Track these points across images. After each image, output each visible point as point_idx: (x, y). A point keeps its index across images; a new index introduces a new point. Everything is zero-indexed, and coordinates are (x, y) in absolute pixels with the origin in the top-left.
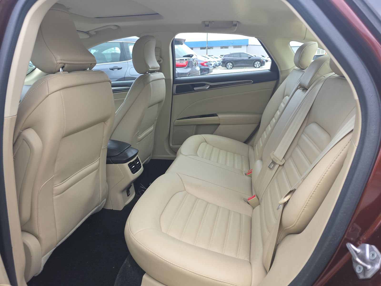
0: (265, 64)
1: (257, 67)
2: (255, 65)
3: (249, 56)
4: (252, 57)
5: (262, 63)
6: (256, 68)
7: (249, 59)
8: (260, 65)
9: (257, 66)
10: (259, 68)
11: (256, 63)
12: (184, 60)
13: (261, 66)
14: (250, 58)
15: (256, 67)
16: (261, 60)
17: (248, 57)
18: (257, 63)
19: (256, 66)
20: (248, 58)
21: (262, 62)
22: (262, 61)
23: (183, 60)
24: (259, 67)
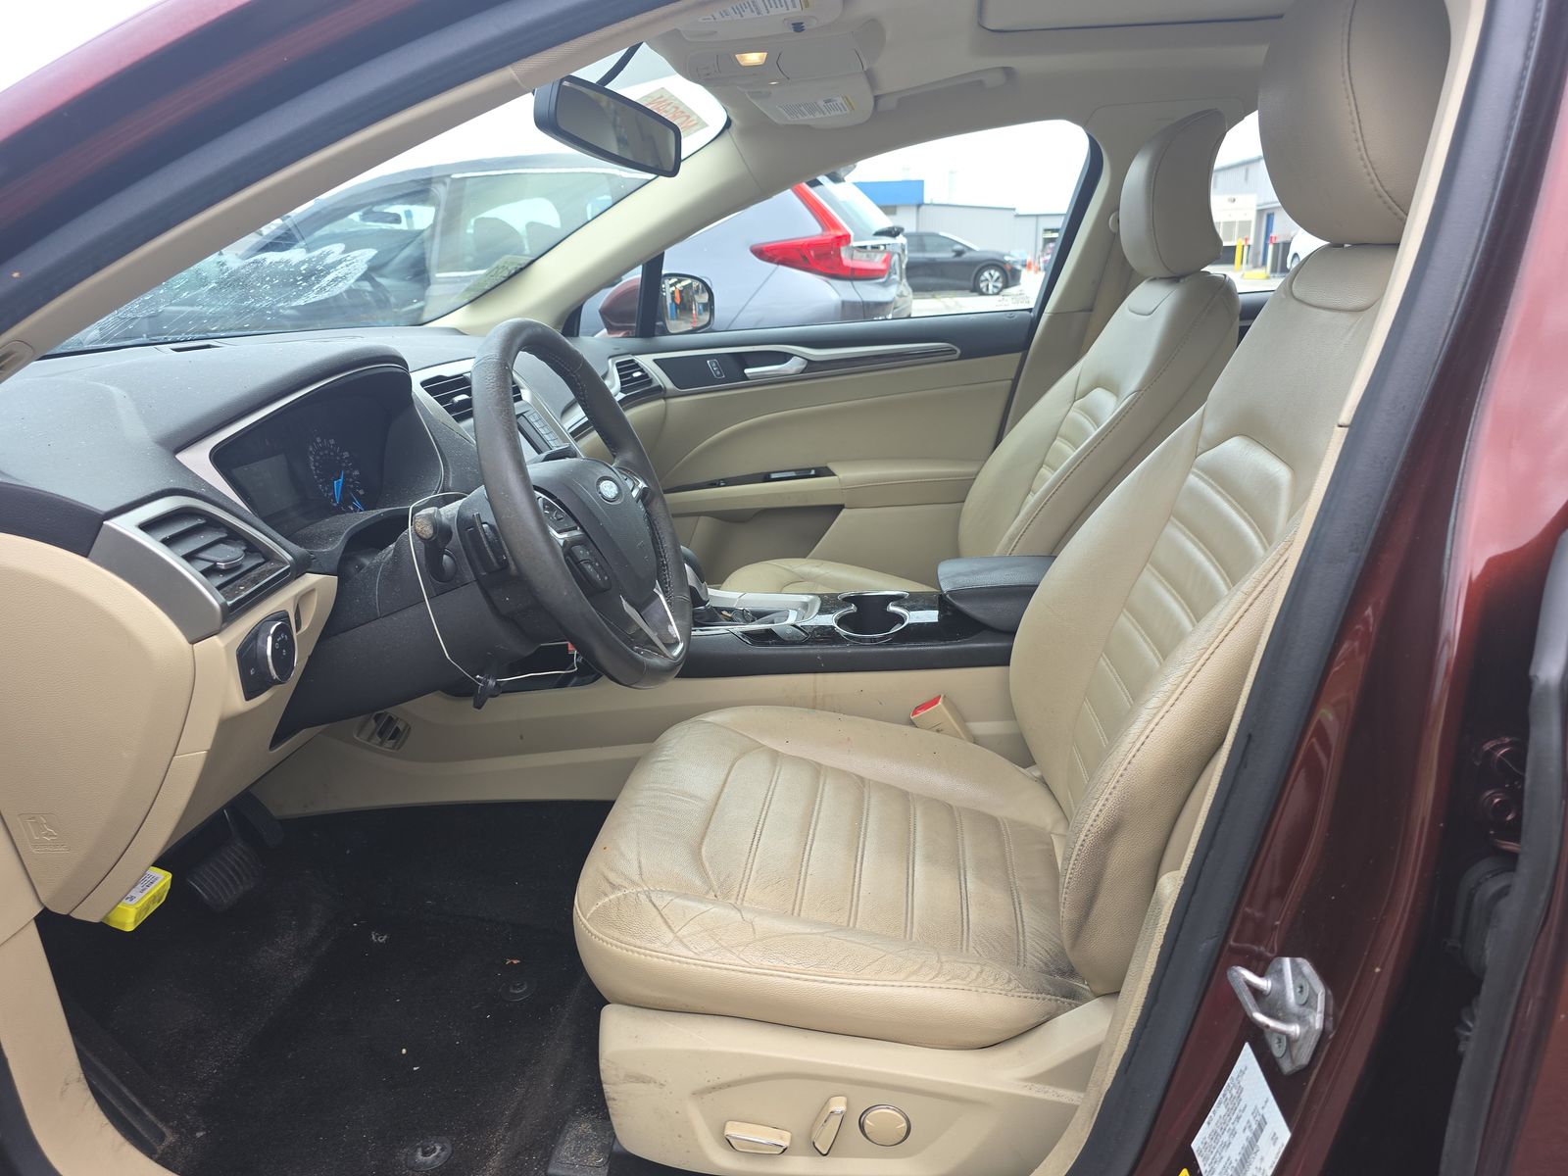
0: (1019, 278)
1: (990, 292)
2: (982, 285)
3: (958, 247)
4: (970, 249)
5: (1010, 277)
6: (982, 294)
7: (957, 259)
8: (1003, 282)
9: (990, 287)
10: (998, 294)
11: (986, 274)
12: (869, 248)
13: (1006, 286)
14: (959, 253)
15: (984, 290)
16: (1004, 263)
17: (954, 251)
18: (991, 278)
19: (988, 289)
20: (953, 254)
21: (1009, 274)
22: (1008, 267)
23: (865, 247)
24: (996, 291)
